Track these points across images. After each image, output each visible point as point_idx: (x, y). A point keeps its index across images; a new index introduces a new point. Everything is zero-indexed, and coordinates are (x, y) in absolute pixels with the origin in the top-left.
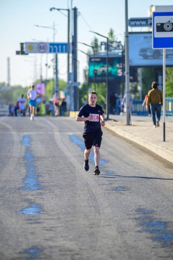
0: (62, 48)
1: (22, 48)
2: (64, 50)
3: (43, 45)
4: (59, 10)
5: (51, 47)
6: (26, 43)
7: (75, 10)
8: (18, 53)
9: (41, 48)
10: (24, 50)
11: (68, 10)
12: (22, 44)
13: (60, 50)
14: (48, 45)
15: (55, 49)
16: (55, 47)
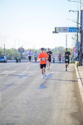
0: (75, 29)
1: (56, 30)
3: (65, 28)
4: (73, 11)
5: (70, 29)
6: (58, 27)
7: (82, 11)
8: (53, 32)
9: (65, 30)
11: (78, 12)
12: (56, 28)
13: (74, 31)
14: (68, 29)
15: (71, 30)
16: (72, 29)
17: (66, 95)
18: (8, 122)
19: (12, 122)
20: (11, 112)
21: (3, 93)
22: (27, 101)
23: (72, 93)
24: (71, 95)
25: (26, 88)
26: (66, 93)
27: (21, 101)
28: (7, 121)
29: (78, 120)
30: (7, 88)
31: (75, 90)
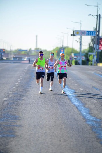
0: (93, 33)
1: (74, 33)
2: (93, 34)
3: (83, 32)
4: (92, 15)
5: (87, 33)
6: (76, 31)
7: (100, 15)
8: (72, 35)
9: (83, 33)
10: (75, 34)
11: (97, 16)
12: (74, 31)
13: (91, 34)
14: (86, 32)
15: (89, 34)
16: (89, 33)
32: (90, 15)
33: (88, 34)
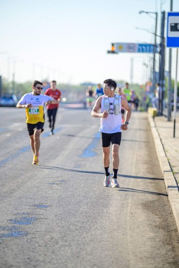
0: (150, 48)
3: (132, 46)
4: (147, 13)
5: (140, 47)
6: (117, 44)
7: (164, 13)
8: (109, 52)
9: (129, 48)
11: (156, 14)
12: (113, 45)
13: (148, 50)
14: (137, 47)
15: (143, 49)
17: (133, 170)
18: (25, 216)
19: (33, 216)
20: (31, 198)
21: (14, 163)
22: (61, 179)
23: (145, 166)
24: (143, 170)
25: (58, 156)
26: (134, 165)
27: (49, 177)
28: (24, 214)
29: (157, 215)
30: (22, 153)
31: (150, 161)
32: (143, 12)
33: (141, 50)
